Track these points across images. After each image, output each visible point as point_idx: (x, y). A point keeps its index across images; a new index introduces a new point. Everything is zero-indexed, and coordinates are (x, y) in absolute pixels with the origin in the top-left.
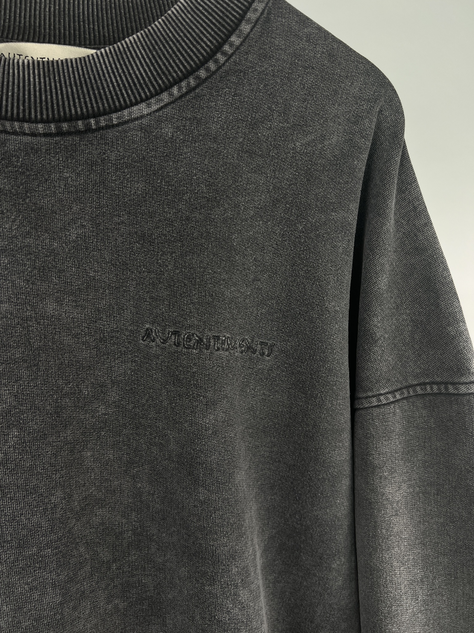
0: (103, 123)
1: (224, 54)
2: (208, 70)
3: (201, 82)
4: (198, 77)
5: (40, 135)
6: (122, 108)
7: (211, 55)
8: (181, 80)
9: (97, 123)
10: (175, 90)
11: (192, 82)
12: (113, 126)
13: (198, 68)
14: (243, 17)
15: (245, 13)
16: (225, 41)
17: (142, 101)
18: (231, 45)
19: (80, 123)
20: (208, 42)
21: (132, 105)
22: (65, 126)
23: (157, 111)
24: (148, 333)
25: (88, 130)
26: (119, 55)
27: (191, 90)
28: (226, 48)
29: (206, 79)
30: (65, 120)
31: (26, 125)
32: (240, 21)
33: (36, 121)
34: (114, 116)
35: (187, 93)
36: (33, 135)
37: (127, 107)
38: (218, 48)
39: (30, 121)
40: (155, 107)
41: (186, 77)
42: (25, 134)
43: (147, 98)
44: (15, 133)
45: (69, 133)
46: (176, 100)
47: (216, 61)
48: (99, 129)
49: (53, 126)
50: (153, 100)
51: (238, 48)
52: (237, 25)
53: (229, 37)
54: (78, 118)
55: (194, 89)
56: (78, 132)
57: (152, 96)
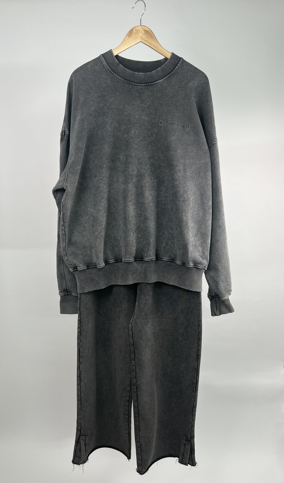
0: (154, 84)
1: (175, 70)
2: (172, 73)
3: (171, 75)
4: (170, 75)
5: (143, 86)
6: (157, 81)
7: (173, 70)
8: (167, 75)
9: (153, 83)
10: (166, 77)
11: (169, 75)
12: (155, 84)
13: (170, 73)
14: (178, 63)
15: (179, 62)
16: (175, 68)
17: (160, 79)
18: (176, 68)
19: (150, 83)
20: (172, 68)
21: (159, 80)
22: (147, 84)
23: (163, 81)
24: (161, 122)
25: (151, 85)
26: (157, 72)
27: (169, 77)
28: (175, 69)
29: (172, 75)
30: (147, 83)
31: (141, 84)
32: (178, 64)
33: (143, 84)
34: (156, 82)
35: (168, 78)
36: (142, 86)
37: (158, 80)
38: (174, 69)
39: (142, 84)
40: (163, 80)
41: (168, 75)
42: (141, 86)
43: (161, 79)
44: (139, 86)
45: (148, 86)
46: (166, 79)
47: (173, 71)
48: (153, 84)
49: (145, 84)
50: (162, 79)
51: (177, 69)
52: (177, 65)
53: (176, 67)
54: (149, 83)
55: (170, 76)
56: (149, 85)
57: (162, 78)
